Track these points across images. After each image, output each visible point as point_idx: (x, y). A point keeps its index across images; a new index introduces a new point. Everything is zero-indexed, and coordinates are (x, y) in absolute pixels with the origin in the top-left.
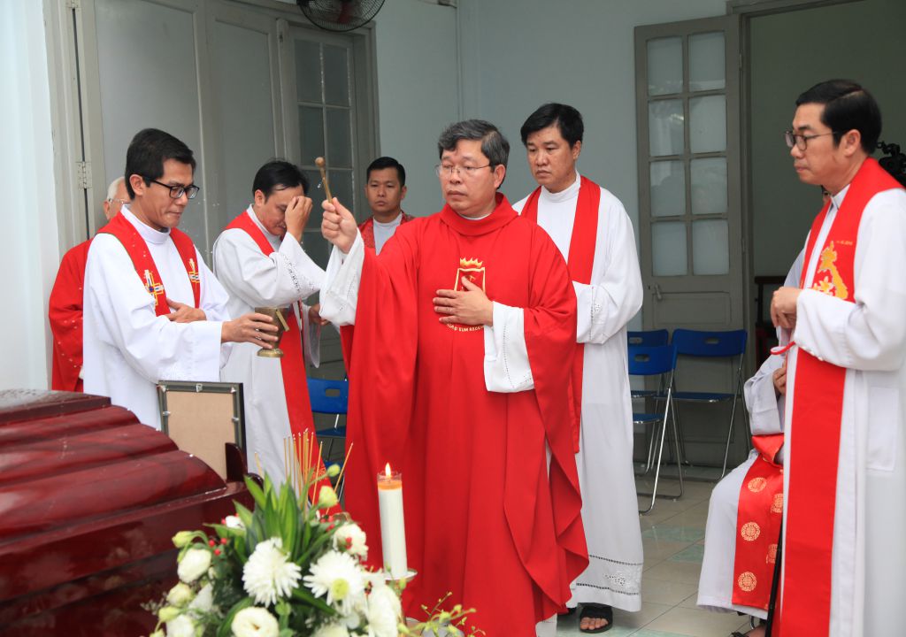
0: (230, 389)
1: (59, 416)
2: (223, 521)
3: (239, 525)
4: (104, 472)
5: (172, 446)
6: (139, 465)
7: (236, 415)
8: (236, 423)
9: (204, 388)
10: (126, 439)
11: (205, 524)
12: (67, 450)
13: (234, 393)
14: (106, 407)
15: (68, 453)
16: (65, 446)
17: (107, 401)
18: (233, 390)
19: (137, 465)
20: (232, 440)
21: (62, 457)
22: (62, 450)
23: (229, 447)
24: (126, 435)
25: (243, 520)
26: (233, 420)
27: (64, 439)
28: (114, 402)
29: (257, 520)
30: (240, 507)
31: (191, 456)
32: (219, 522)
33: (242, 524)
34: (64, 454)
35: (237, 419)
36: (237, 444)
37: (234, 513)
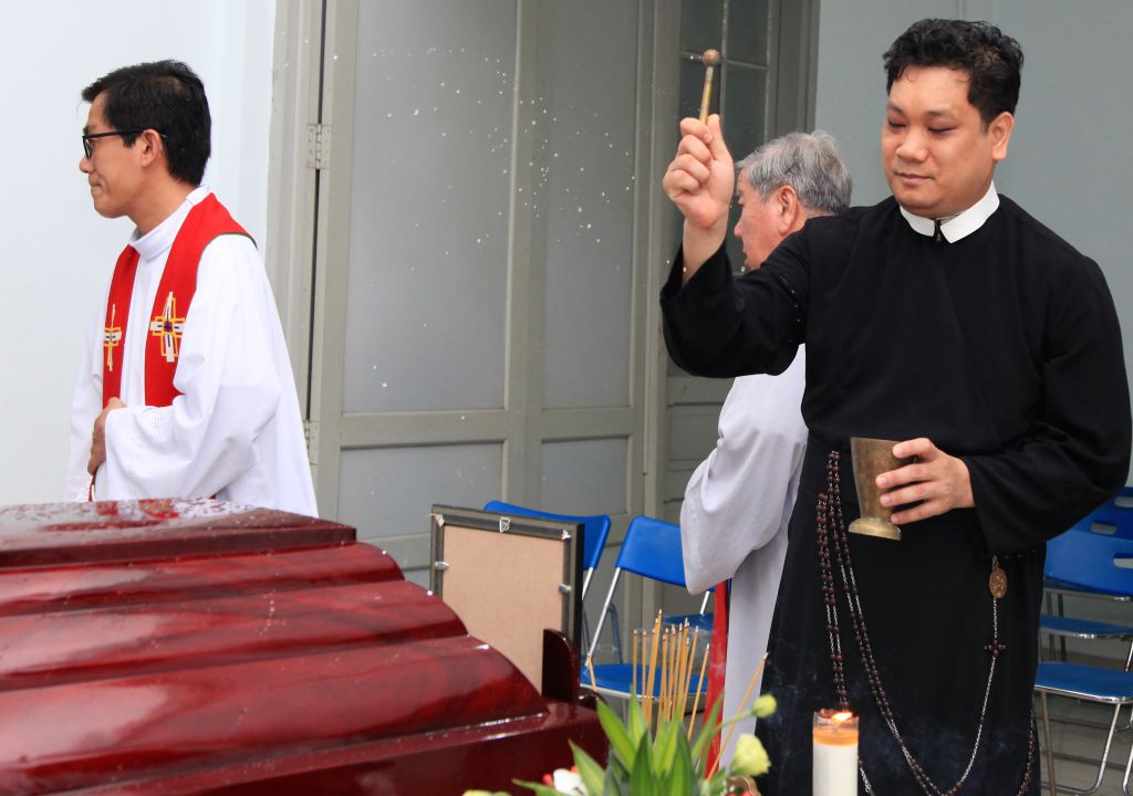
0: (561, 532)
1: (265, 553)
2: (547, 778)
3: (577, 789)
4: (336, 662)
5: (455, 627)
6: (397, 656)
7: (567, 581)
8: (565, 595)
9: (512, 525)
10: (377, 606)
11: (517, 782)
12: (275, 617)
13: (568, 541)
14: (346, 545)
15: (276, 622)
16: (272, 610)
17: (350, 534)
18: (566, 536)
19: (396, 654)
20: (556, 625)
21: (265, 629)
22: (266, 617)
23: (550, 638)
24: (378, 598)
25: (585, 780)
26: (561, 589)
27: (271, 594)
28: (360, 537)
29: (611, 781)
30: (581, 756)
31: (486, 647)
32: (541, 781)
33: (583, 788)
34: (269, 623)
35: (569, 588)
36: (565, 634)
37: (569, 764)
